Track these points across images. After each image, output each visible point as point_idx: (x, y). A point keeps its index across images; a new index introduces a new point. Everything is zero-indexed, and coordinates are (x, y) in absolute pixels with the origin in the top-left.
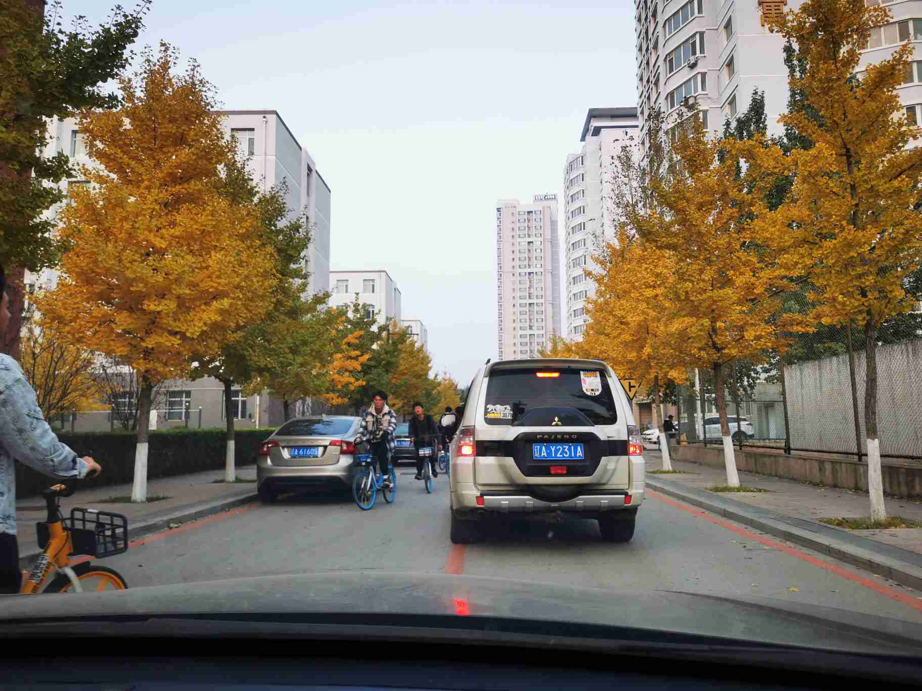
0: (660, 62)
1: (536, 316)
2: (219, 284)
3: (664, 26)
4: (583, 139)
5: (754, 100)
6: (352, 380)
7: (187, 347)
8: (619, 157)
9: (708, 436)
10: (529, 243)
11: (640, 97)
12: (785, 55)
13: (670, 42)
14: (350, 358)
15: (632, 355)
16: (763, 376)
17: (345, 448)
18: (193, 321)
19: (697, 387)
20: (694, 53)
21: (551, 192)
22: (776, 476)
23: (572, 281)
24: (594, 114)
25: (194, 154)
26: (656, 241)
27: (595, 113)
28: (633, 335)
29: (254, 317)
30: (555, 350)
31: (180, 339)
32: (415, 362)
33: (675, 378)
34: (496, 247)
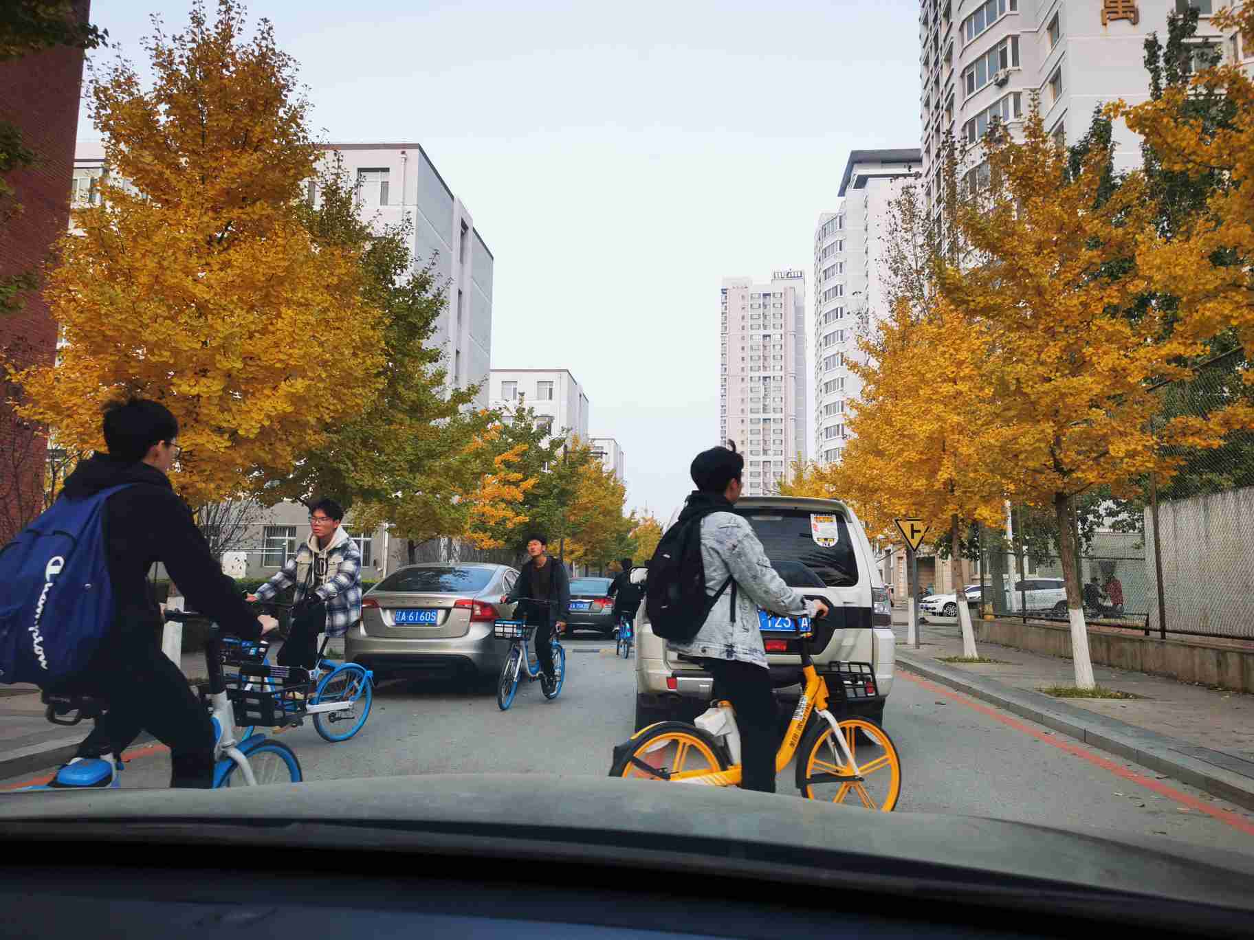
0: (956, 79)
1: (772, 437)
2: (290, 355)
3: (961, 29)
4: (842, 193)
5: (1096, 121)
6: (510, 514)
7: (242, 453)
8: (899, 203)
9: (1028, 606)
10: (765, 336)
11: (926, 129)
12: (1145, 53)
13: (968, 51)
14: (509, 483)
15: (920, 484)
16: (1108, 521)
17: (478, 612)
18: (249, 412)
19: (1010, 536)
20: (1004, 65)
21: (796, 268)
22: (1142, 671)
23: (823, 388)
24: (858, 158)
25: (260, 162)
26: (967, 302)
27: (860, 157)
28: (922, 453)
29: (349, 411)
30: (799, 479)
31: (228, 440)
32: (602, 493)
33: (985, 519)
34: (719, 341)
